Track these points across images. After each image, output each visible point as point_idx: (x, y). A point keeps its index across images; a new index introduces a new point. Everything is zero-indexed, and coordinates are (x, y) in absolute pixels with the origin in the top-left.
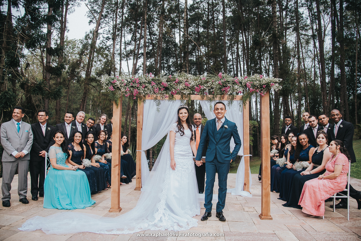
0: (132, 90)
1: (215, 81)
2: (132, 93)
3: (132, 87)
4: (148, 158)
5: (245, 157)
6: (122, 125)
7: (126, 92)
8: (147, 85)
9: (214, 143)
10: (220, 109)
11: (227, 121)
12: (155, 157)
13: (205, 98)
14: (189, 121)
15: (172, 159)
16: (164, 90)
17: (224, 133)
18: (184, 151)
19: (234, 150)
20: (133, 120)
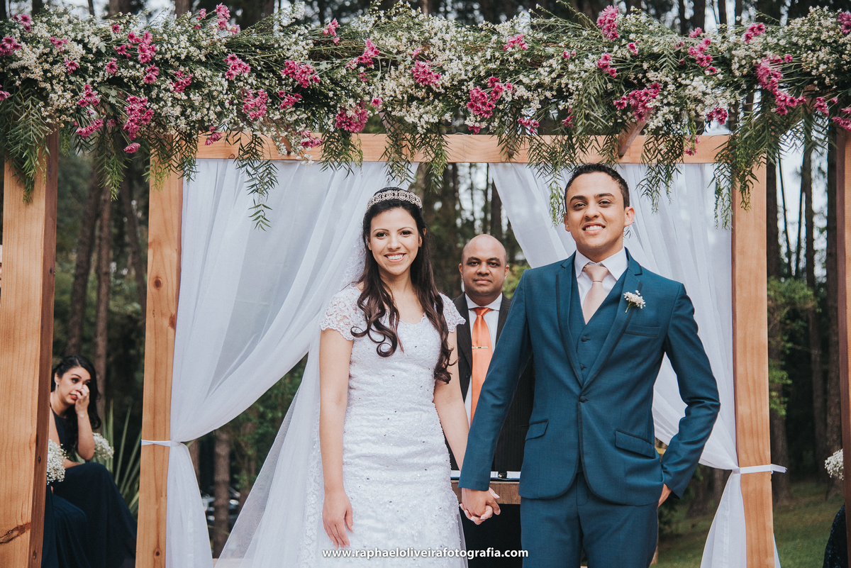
0: (113, 101)
1: (580, 57)
2: (115, 118)
3: (116, 81)
4: (207, 484)
5: (745, 479)
6: (57, 304)
7: (78, 110)
8: (200, 72)
9: (568, 389)
10: (592, 203)
11: (635, 273)
12: (244, 477)
13: (524, 149)
14: (428, 274)
15: (330, 488)
16: (296, 105)
17: (624, 331)
18: (401, 442)
19: (679, 437)
20: (122, 277)
